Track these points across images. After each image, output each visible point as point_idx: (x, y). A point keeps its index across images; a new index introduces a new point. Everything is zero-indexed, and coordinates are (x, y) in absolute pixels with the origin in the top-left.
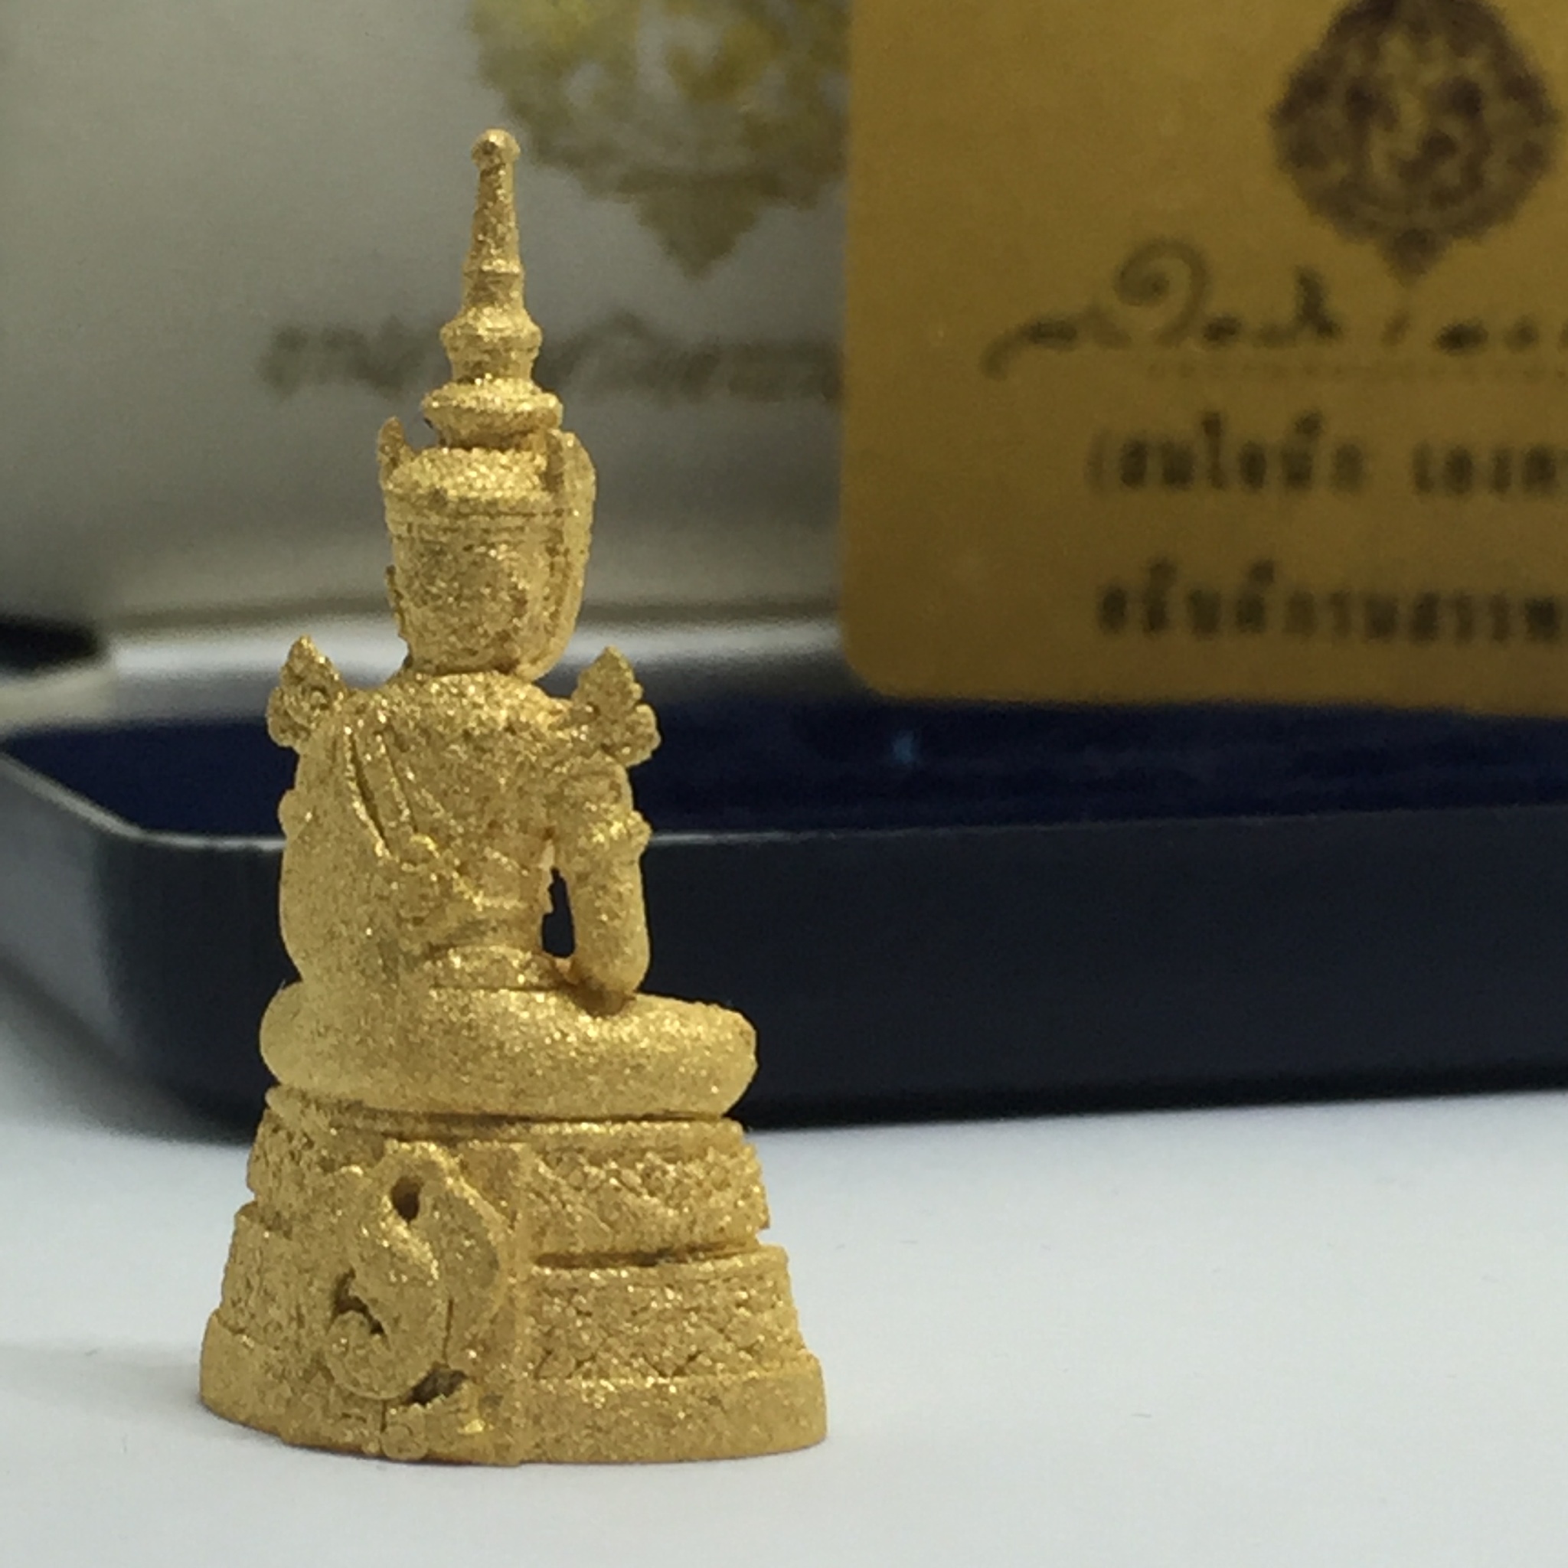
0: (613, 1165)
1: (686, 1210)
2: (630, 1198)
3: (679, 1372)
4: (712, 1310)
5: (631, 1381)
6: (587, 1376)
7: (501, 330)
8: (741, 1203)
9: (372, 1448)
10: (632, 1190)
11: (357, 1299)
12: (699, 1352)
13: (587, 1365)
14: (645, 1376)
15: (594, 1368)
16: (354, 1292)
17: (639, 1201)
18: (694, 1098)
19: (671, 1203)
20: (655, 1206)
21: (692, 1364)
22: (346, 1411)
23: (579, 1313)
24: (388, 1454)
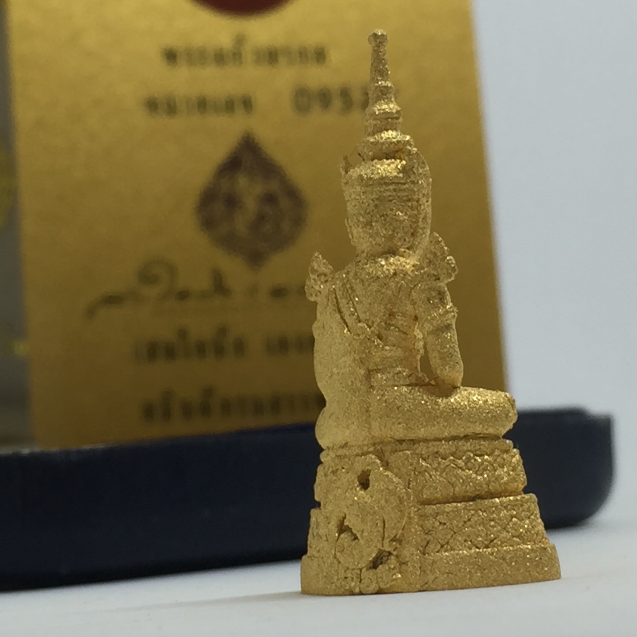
0: (452, 458)
1: (486, 476)
2: (460, 471)
3: (487, 547)
4: (500, 519)
5: (465, 552)
6: (446, 551)
7: (384, 110)
8: (511, 473)
9: (357, 590)
10: (461, 468)
11: (348, 526)
12: (495, 538)
13: (446, 546)
14: (471, 549)
15: (449, 547)
16: (346, 523)
17: (464, 473)
18: (486, 427)
19: (479, 473)
20: (471, 474)
21: (492, 544)
22: (346, 576)
23: (441, 523)
24: (363, 592)
